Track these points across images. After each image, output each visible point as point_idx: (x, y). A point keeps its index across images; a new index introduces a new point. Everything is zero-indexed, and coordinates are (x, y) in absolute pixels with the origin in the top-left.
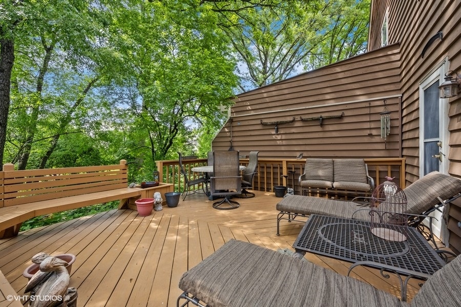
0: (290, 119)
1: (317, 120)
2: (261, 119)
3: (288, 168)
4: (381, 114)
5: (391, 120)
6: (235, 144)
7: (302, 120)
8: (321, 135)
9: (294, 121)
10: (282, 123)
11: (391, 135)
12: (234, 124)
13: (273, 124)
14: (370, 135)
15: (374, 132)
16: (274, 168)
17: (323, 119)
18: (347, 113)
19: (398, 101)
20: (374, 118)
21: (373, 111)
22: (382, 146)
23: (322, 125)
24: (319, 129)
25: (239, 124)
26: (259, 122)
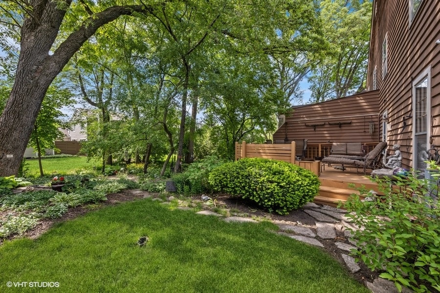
0: (323, 123)
1: (338, 124)
2: (305, 123)
3: (322, 148)
4: (370, 122)
5: (374, 125)
6: (288, 136)
7: (330, 124)
8: (340, 132)
9: (325, 124)
10: (318, 125)
11: (374, 132)
12: (288, 125)
13: (312, 126)
14: (365, 132)
15: (367, 131)
16: (313, 148)
17: (341, 124)
18: (353, 121)
19: (378, 116)
20: (366, 124)
21: (366, 120)
22: (370, 137)
23: (340, 127)
24: (338, 128)
25: (291, 125)
26: (304, 124)
